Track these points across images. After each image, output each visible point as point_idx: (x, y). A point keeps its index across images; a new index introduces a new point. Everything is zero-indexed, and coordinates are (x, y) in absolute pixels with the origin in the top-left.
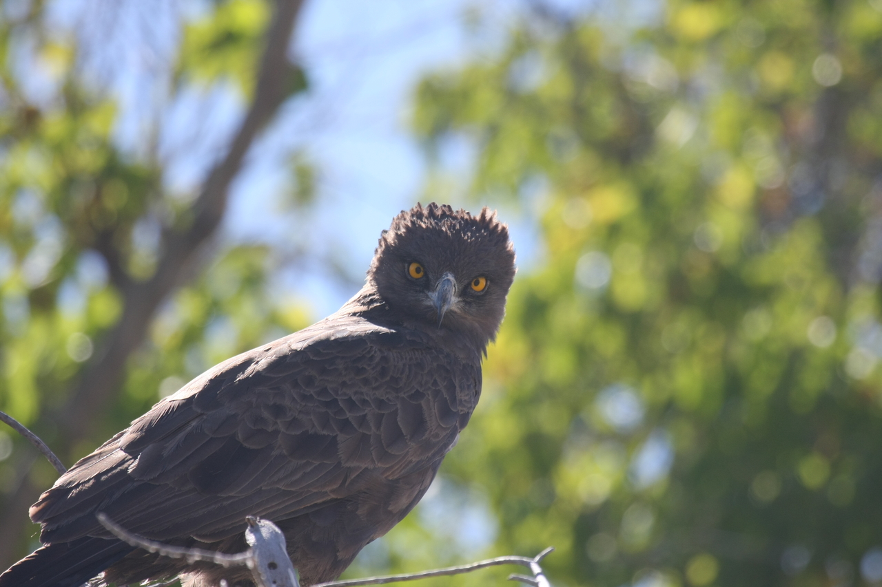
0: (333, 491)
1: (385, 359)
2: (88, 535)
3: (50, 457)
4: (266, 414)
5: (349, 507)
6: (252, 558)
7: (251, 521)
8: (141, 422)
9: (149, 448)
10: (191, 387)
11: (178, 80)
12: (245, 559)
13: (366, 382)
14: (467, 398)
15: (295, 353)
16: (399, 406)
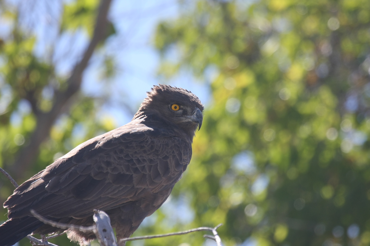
0: (131, 198)
1: (152, 142)
2: (28, 216)
3: (12, 181)
4: (103, 165)
5: (137, 204)
6: (96, 229)
7: (96, 212)
8: (51, 167)
9: (54, 178)
10: (71, 153)
12: (93, 229)
13: (145, 152)
14: (186, 158)
15: (115, 139)
16: (158, 162)
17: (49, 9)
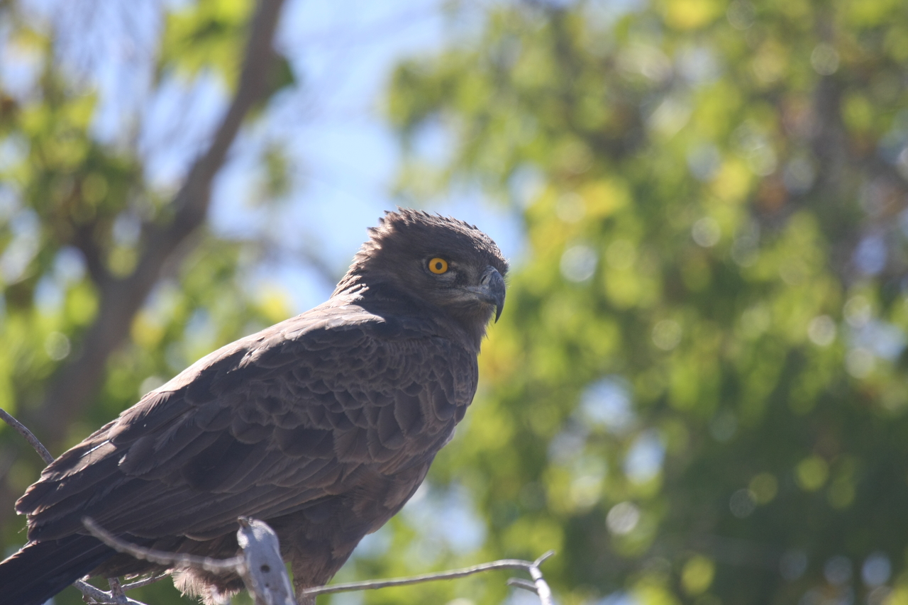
0: (328, 488)
1: (381, 350)
2: (77, 533)
3: (39, 447)
4: (260, 408)
5: (344, 503)
7: (244, 523)
8: (131, 414)
9: (140, 441)
10: (182, 378)
11: (160, 74)
12: (235, 566)
13: (362, 374)
14: (464, 390)
15: (289, 344)
16: (396, 399)
17: (128, 24)
